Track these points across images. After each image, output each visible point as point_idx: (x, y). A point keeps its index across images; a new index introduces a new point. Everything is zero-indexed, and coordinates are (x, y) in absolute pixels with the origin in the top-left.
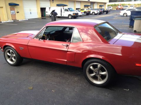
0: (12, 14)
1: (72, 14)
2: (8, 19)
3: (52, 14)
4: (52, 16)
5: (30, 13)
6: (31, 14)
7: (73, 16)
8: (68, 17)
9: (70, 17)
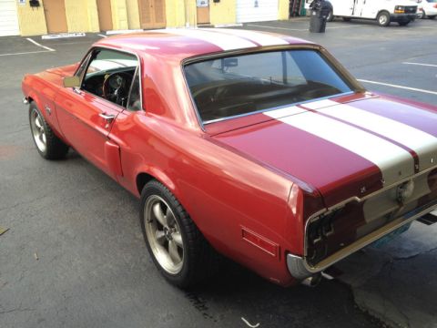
0: (199, 5)
1: (392, 11)
2: (186, 21)
3: (315, 9)
4: (314, 13)
5: (254, 5)
6: (256, 6)
7: (396, 15)
8: (377, 19)
9: (383, 20)
